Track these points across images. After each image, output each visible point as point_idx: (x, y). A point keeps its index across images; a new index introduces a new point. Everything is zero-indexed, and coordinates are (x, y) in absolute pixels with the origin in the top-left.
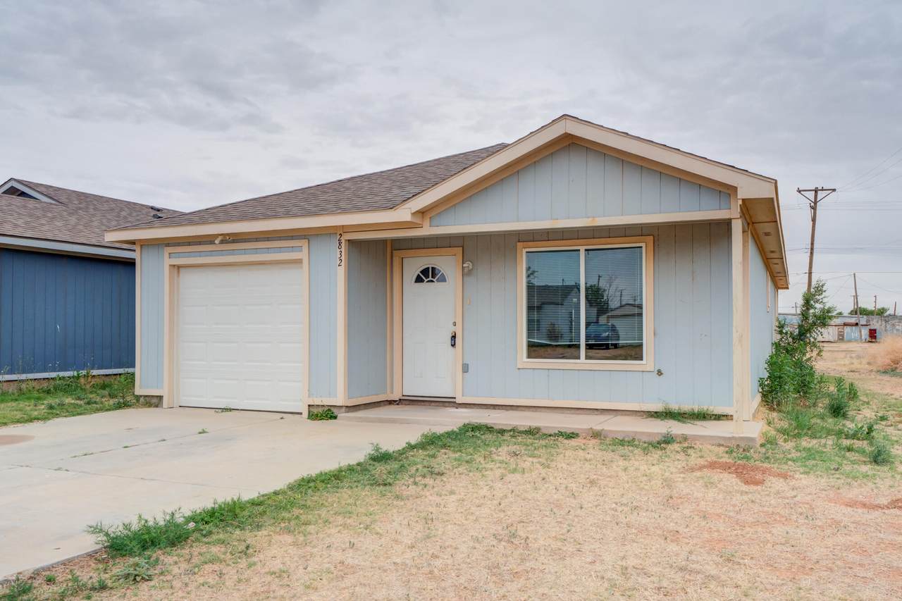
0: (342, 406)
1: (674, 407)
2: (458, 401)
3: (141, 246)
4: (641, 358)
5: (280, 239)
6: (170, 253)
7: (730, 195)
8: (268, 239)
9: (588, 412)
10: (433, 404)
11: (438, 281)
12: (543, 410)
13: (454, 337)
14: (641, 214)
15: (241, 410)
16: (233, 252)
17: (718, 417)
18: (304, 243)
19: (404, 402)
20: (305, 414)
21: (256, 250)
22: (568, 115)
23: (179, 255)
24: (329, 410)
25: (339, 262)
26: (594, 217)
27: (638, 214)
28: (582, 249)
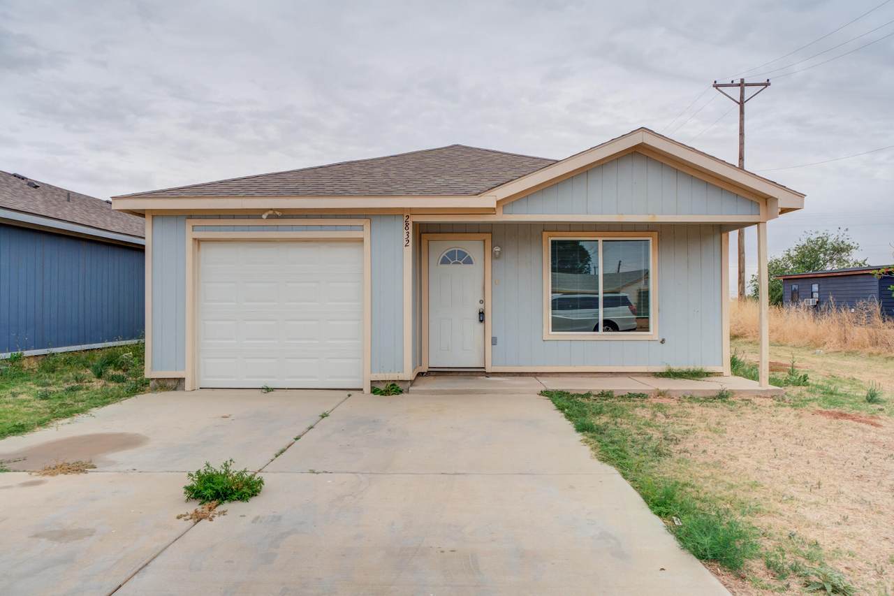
0: (407, 381)
1: (675, 368)
2: (488, 370)
3: (153, 216)
4: (648, 331)
5: (336, 217)
6: (193, 226)
7: (759, 204)
8: (321, 217)
9: (606, 375)
10: (461, 374)
11: (464, 263)
12: (565, 375)
13: (482, 314)
14: (692, 214)
15: (288, 389)
16: (277, 228)
17: (708, 374)
18: (365, 223)
19: (431, 373)
20: (367, 389)
21: (307, 228)
22: (646, 129)
23: (206, 228)
24: (394, 385)
25: (405, 243)
26: (653, 214)
27: (688, 214)
28: (600, 240)
